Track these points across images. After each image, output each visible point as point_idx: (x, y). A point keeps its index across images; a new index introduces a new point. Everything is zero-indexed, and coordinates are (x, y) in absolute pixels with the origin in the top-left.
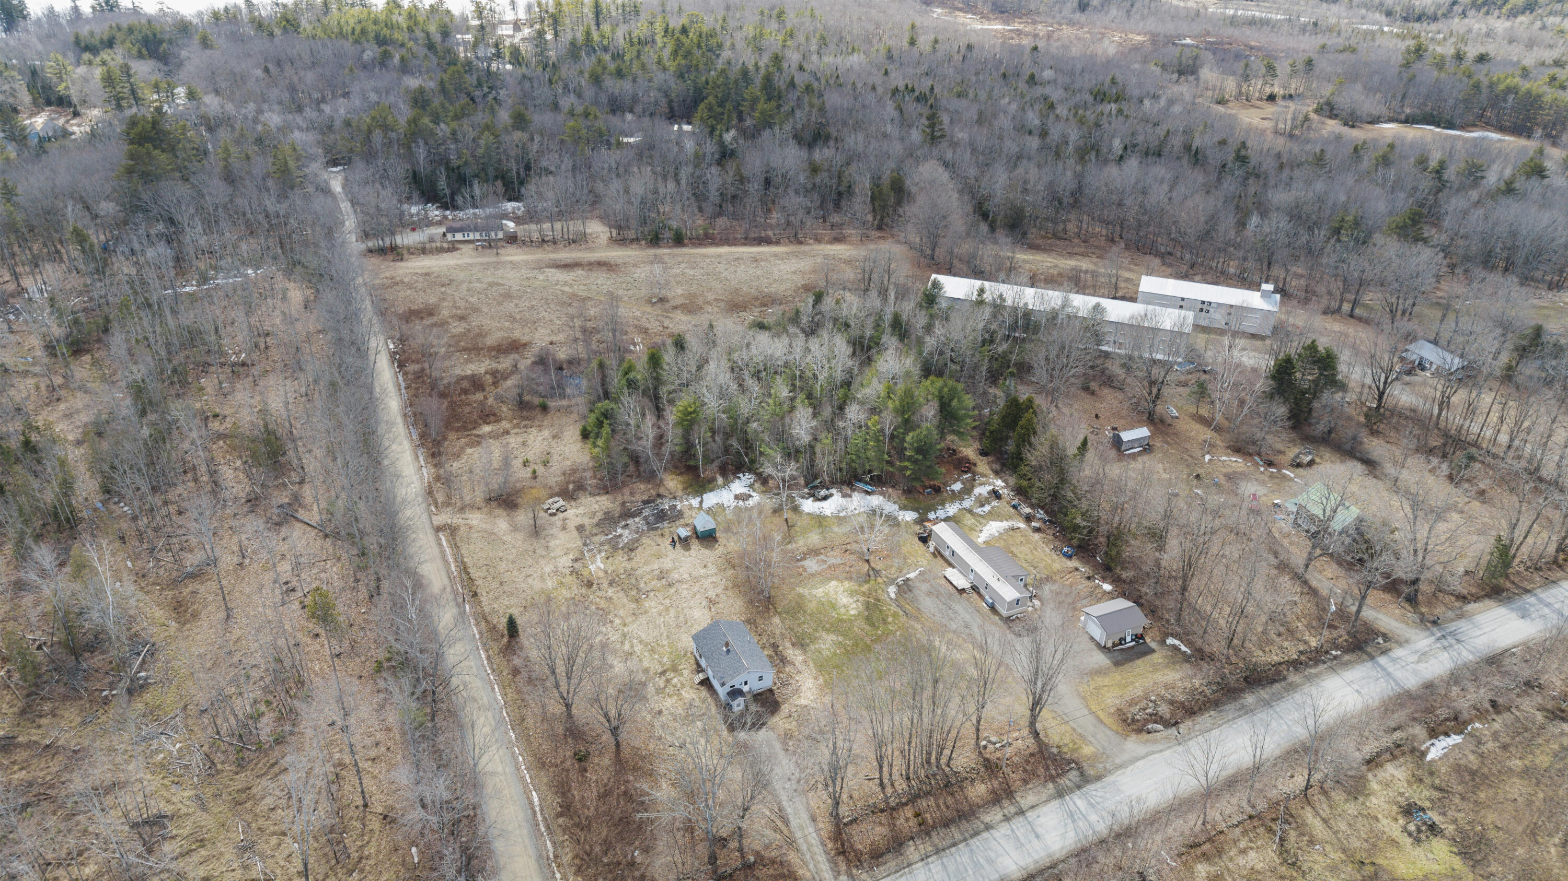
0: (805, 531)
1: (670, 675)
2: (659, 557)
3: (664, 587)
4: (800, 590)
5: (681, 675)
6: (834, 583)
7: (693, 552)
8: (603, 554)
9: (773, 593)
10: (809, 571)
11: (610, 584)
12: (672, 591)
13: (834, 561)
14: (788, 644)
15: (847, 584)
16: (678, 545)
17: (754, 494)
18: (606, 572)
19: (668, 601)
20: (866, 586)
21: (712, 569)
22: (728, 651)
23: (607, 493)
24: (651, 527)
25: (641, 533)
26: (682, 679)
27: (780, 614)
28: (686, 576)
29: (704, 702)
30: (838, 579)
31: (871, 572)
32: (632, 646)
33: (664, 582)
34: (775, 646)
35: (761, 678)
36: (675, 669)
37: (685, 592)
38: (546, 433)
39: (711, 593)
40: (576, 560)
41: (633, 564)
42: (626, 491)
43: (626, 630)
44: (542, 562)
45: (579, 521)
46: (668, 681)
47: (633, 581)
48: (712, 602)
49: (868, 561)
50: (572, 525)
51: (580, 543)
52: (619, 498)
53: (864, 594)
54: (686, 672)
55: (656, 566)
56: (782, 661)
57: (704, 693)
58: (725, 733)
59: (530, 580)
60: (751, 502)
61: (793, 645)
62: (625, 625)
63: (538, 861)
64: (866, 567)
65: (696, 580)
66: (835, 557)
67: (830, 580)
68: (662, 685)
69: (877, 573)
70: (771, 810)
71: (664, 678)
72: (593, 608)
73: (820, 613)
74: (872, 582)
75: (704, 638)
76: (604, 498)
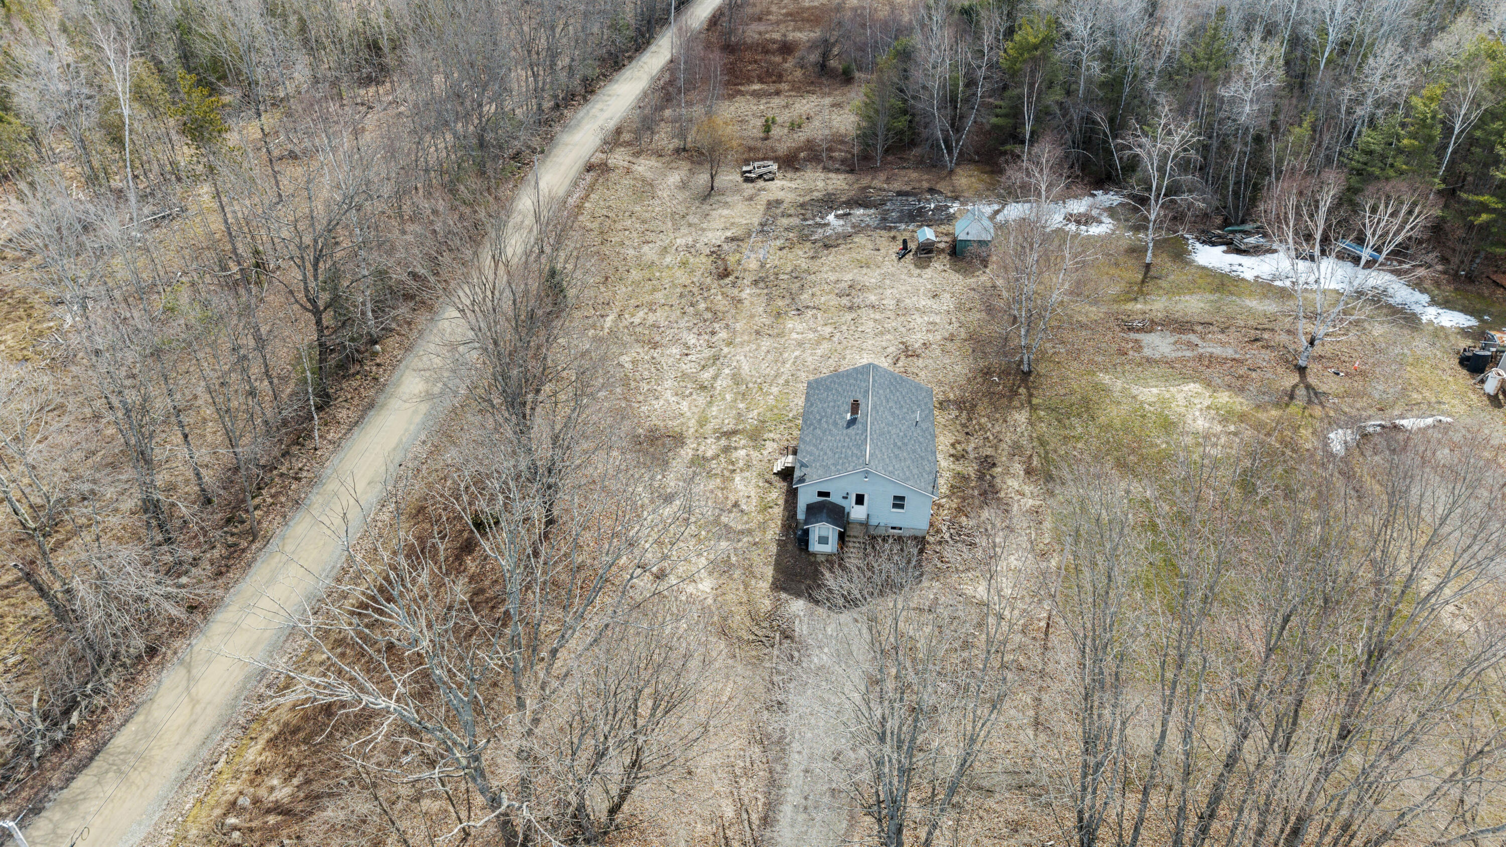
0: (1178, 289)
1: (740, 441)
2: (864, 265)
3: (841, 308)
4: (1105, 378)
5: (758, 448)
6: (1193, 387)
7: (928, 273)
8: (779, 243)
9: (1042, 368)
10: (1147, 352)
11: (755, 283)
12: (849, 316)
13: (1218, 351)
14: (1018, 468)
15: (1224, 398)
16: (909, 257)
17: (1106, 219)
18: (762, 266)
19: (829, 329)
20: (1274, 413)
21: (947, 302)
22: (852, 422)
23: (852, 171)
24: (884, 224)
25: (859, 229)
26: (755, 454)
27: (1033, 408)
28: (890, 303)
29: (765, 508)
30: (1208, 384)
31: (1301, 392)
32: (715, 378)
33: (845, 301)
34: (987, 463)
35: (899, 502)
36: (756, 437)
37: (871, 324)
38: (828, 101)
39: (916, 340)
40: (733, 239)
41: (815, 265)
42: (882, 176)
43: (726, 350)
44: (684, 230)
45: (780, 195)
46: (726, 450)
47: (795, 287)
48: (908, 352)
49: (1302, 370)
50: (764, 197)
51: (756, 221)
52: (865, 181)
53: (1259, 426)
54: (770, 446)
55: (848, 277)
56: (984, 494)
57: (777, 494)
58: (764, 586)
59: (646, 248)
60: (1095, 230)
61: (1029, 472)
62: (729, 344)
63: (247, 678)
64: (1295, 378)
65: (901, 311)
66: (1222, 344)
67: (1186, 378)
68: (709, 454)
69: (1315, 395)
70: (742, 808)
71: (723, 442)
72: (702, 306)
73: (1127, 430)
74: (1292, 409)
75: (828, 389)
76: (842, 176)
